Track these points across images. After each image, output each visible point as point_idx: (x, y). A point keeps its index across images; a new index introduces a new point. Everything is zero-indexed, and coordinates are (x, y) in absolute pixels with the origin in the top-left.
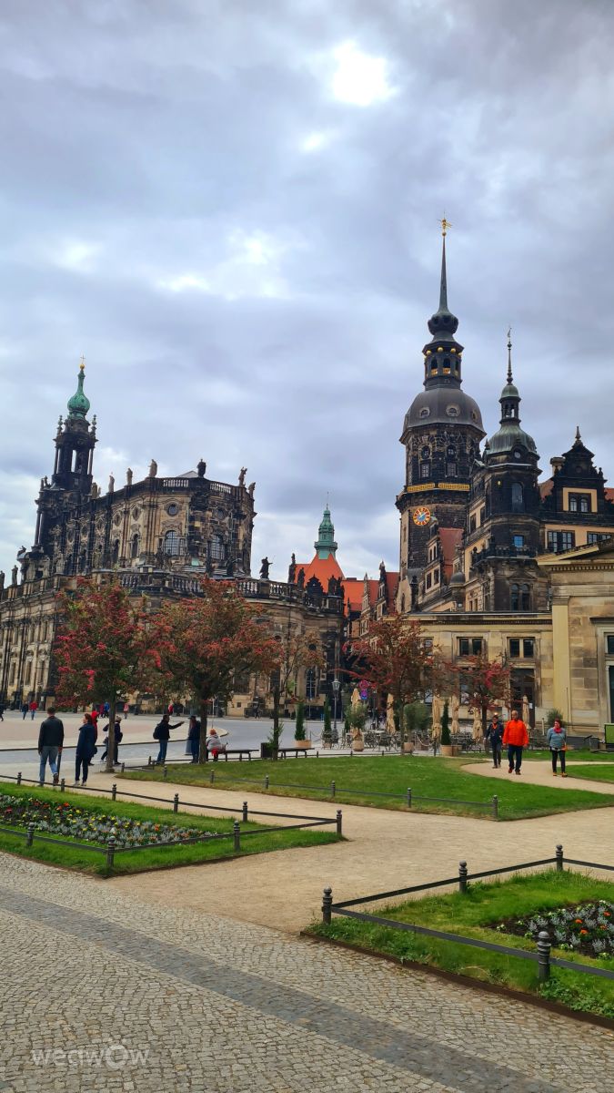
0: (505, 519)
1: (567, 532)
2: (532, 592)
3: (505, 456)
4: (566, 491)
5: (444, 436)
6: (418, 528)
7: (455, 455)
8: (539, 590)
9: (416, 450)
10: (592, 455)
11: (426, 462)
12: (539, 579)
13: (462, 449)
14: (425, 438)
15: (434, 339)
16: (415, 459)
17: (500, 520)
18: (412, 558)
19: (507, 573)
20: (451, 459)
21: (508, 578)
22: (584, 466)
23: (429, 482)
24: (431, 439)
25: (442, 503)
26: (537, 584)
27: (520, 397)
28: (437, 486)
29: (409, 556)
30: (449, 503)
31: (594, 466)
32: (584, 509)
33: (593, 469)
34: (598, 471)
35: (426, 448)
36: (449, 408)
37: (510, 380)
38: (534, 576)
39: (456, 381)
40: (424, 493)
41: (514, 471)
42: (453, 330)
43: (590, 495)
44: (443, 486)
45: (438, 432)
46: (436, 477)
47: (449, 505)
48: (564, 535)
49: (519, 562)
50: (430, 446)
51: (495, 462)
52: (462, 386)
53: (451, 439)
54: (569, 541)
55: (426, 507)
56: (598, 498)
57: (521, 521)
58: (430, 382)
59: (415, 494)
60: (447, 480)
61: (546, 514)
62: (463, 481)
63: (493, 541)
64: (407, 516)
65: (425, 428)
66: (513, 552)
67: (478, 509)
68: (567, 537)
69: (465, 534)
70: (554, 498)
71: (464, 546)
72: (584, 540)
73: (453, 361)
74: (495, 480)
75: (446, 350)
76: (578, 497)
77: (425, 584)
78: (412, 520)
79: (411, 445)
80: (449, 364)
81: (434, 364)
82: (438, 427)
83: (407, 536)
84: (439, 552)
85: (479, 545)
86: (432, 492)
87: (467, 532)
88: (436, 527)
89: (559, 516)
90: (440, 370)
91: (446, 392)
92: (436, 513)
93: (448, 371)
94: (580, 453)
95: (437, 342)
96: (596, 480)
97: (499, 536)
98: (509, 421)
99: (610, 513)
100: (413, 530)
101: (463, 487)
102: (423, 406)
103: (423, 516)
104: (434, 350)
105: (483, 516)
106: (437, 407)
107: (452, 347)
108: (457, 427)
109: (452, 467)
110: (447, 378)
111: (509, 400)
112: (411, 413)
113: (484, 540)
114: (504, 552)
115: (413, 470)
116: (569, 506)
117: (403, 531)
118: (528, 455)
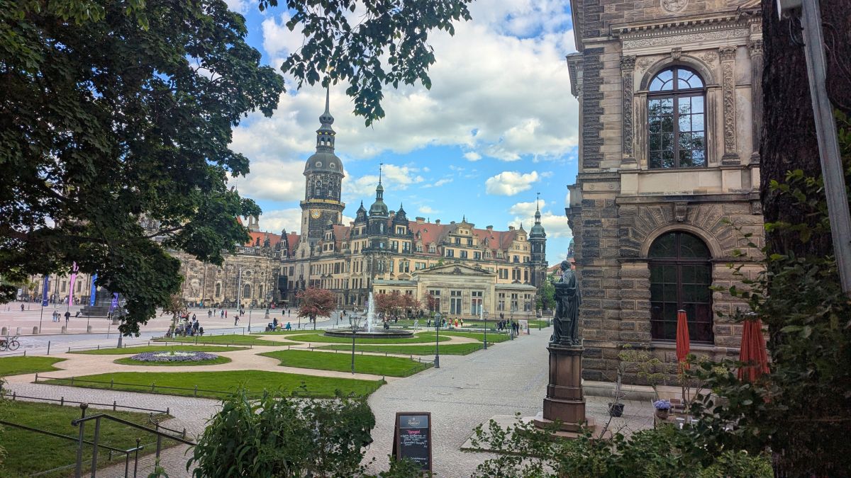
1: (396, 241)
2: (385, 264)
3: (378, 213)
4: (397, 226)
5: (328, 177)
6: (314, 219)
7: (332, 186)
8: (387, 263)
9: (314, 182)
10: (406, 214)
11: (318, 188)
12: (388, 259)
13: (335, 184)
14: (319, 177)
15: (322, 127)
16: (313, 186)
17: (376, 237)
19: (378, 257)
20: (330, 188)
21: (378, 259)
22: (403, 217)
23: (320, 198)
24: (322, 178)
25: (326, 209)
26: (387, 261)
27: (383, 190)
28: (324, 201)
29: (309, 232)
31: (406, 217)
32: (402, 233)
34: (407, 219)
35: (319, 181)
36: (331, 164)
38: (386, 258)
39: (332, 148)
40: (318, 204)
41: (382, 219)
42: (331, 123)
44: (327, 201)
45: (325, 175)
46: (323, 196)
47: (329, 210)
49: (382, 253)
50: (321, 181)
51: (375, 215)
52: (335, 152)
53: (331, 179)
55: (318, 210)
56: (407, 229)
57: (383, 238)
58: (319, 148)
59: (311, 203)
60: (329, 198)
61: (389, 235)
62: (336, 199)
63: (373, 245)
64: (307, 212)
65: (319, 172)
66: (380, 249)
67: (361, 227)
68: (396, 243)
69: (352, 234)
70: (393, 229)
71: (351, 239)
72: (401, 244)
73: (331, 140)
74: (374, 222)
75: (329, 134)
76: (400, 229)
77: (321, 248)
78: (310, 215)
79: (311, 179)
80: (329, 140)
81: (323, 140)
82: (326, 172)
83: (308, 222)
84: (334, 237)
85: (360, 241)
86: (321, 203)
87: (353, 234)
88: (332, 225)
89: (394, 235)
90: (326, 143)
91: (327, 154)
92: (322, 213)
93: (329, 144)
94: (402, 212)
95: (324, 129)
96: (406, 222)
97: (375, 243)
98: (379, 199)
99: (410, 235)
100: (311, 220)
101: (337, 202)
102: (318, 160)
103: (316, 214)
104: (323, 133)
105: (363, 230)
106: (325, 163)
107: (331, 133)
108: (334, 173)
109: (330, 192)
110: (328, 147)
111: (380, 191)
112: (311, 163)
113: (364, 240)
114: (377, 250)
115: (311, 191)
116: (397, 232)
117: (304, 219)
118: (386, 214)
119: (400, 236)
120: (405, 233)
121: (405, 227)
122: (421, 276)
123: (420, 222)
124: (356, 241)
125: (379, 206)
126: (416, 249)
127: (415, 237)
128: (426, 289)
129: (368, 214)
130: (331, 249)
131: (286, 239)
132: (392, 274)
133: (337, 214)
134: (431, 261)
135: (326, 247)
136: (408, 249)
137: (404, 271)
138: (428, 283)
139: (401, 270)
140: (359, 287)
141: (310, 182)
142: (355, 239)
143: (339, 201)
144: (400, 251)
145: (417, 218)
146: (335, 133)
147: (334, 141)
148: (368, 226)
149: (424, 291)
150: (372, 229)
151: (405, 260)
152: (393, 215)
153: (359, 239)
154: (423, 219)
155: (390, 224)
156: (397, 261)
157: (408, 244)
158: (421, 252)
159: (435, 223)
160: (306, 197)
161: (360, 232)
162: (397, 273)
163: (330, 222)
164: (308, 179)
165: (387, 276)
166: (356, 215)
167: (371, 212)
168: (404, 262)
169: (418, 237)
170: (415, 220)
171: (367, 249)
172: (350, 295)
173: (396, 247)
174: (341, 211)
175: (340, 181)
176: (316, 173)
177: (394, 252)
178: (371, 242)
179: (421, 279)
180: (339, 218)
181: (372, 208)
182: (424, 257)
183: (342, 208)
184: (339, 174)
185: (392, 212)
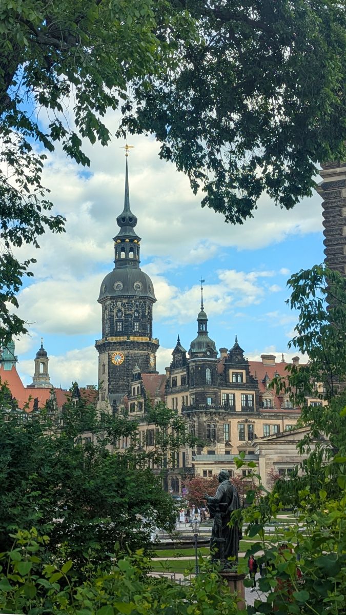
0: (203, 389)
1: (231, 393)
2: (216, 429)
3: (202, 354)
4: (231, 371)
5: (132, 304)
6: (115, 367)
7: (138, 316)
8: (220, 427)
9: (113, 312)
10: (244, 351)
11: (120, 320)
12: (220, 421)
13: (144, 312)
14: (119, 304)
15: (121, 231)
16: (112, 318)
17: (200, 389)
18: (111, 387)
19: (205, 419)
20: (136, 319)
21: (205, 422)
22: (239, 357)
23: (123, 335)
24: (124, 305)
25: (132, 349)
26: (219, 424)
27: (208, 319)
28: (128, 339)
29: (109, 385)
30: (136, 350)
31: (244, 357)
32: (239, 381)
33: (244, 359)
34: (246, 360)
35: (120, 311)
36: (135, 284)
37: (202, 308)
38: (218, 420)
39: (136, 262)
40: (120, 343)
41: (207, 363)
42: (134, 225)
43: (242, 373)
44: (132, 338)
45: (128, 301)
46: (127, 332)
47: (136, 351)
48: (230, 395)
49: (211, 413)
50: (123, 309)
51: (197, 357)
52: (141, 266)
53: (137, 306)
54: (232, 398)
55: (121, 352)
56: (246, 375)
57: (211, 390)
58: (118, 262)
59: (110, 343)
60: (135, 334)
61: (222, 385)
62: (144, 335)
63: (197, 401)
64: (105, 356)
65: (120, 297)
66: (207, 407)
67: (179, 375)
68: (231, 397)
69: (167, 386)
70: (225, 375)
71: (167, 393)
72: (239, 399)
73: (135, 249)
74: (197, 367)
75: (131, 241)
76: (237, 374)
77: (127, 408)
78: (110, 360)
79: (109, 307)
80: (132, 250)
81: (123, 250)
82: (129, 297)
83: (107, 371)
84: (143, 390)
85: (179, 396)
86: (125, 342)
87: (169, 385)
88: (139, 374)
89: (227, 385)
90: (127, 255)
91: (129, 270)
92: (127, 356)
93: (131, 255)
94: (237, 350)
95: (123, 234)
96: (245, 365)
97: (200, 399)
98: (202, 333)
99: (252, 383)
100: (112, 367)
101: (145, 339)
102: (117, 281)
103: (118, 358)
104: (123, 241)
105: (183, 379)
106: (127, 284)
107: (135, 240)
108: (141, 298)
109: (137, 324)
110: (131, 260)
111: (202, 321)
112: (108, 285)
113: (184, 394)
114: (203, 408)
115: (110, 325)
116: (232, 379)
117: (102, 366)
118: (214, 354)
119: (237, 386)
120: (244, 381)
121: (244, 372)
122: (264, 447)
123: (268, 362)
124: (174, 396)
125: (204, 344)
126: (263, 404)
127: (260, 386)
128: (273, 467)
129: (188, 356)
130: (141, 409)
131: (79, 396)
132: (228, 444)
133: (148, 356)
134: (287, 422)
135: (133, 405)
136: (250, 404)
137: (246, 438)
138: (275, 457)
139: (241, 438)
140: (181, 466)
141: (107, 312)
142: (172, 393)
143: (151, 337)
144: (238, 408)
145: (263, 357)
146: (139, 239)
147: (138, 250)
148: (188, 373)
149: (269, 470)
150: (194, 378)
151: (246, 421)
152: (226, 355)
153: (178, 392)
154: (273, 358)
155: (220, 368)
156: (235, 424)
157: (250, 398)
158: (271, 408)
159: (292, 362)
160: (103, 334)
161: (179, 383)
162: (236, 442)
163: (137, 370)
164: (105, 309)
165: (220, 448)
166: (172, 357)
167: (191, 353)
168: (246, 425)
169: (265, 386)
170: (260, 360)
171: (188, 408)
172: (169, 477)
173: (231, 403)
174: (154, 352)
175: (150, 308)
176: (115, 299)
177: (229, 409)
178: (193, 397)
179: (263, 452)
180: (152, 362)
181: (192, 346)
182: (276, 416)
183: (154, 347)
184: (149, 298)
185: (223, 350)
